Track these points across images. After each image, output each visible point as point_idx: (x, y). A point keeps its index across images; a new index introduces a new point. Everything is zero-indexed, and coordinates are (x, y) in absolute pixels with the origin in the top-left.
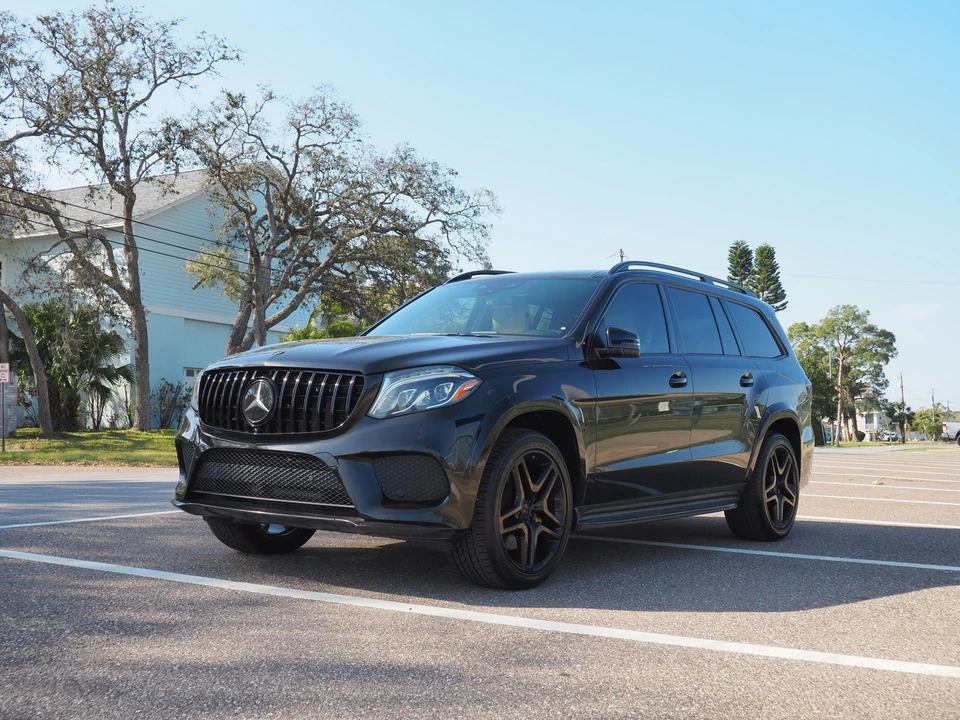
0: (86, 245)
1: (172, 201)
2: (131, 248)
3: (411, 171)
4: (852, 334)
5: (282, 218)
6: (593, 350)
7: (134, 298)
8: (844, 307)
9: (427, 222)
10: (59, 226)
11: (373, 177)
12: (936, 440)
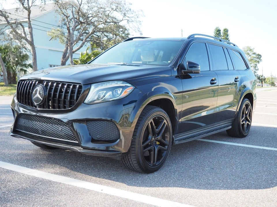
0: (16, 26)
1: (44, 13)
2: (30, 27)
3: (118, 4)
4: (249, 55)
5: (78, 18)
6: (181, 71)
7: (32, 43)
8: (247, 47)
9: (123, 20)
10: (7, 21)
11: (106, 6)
12: (271, 86)
